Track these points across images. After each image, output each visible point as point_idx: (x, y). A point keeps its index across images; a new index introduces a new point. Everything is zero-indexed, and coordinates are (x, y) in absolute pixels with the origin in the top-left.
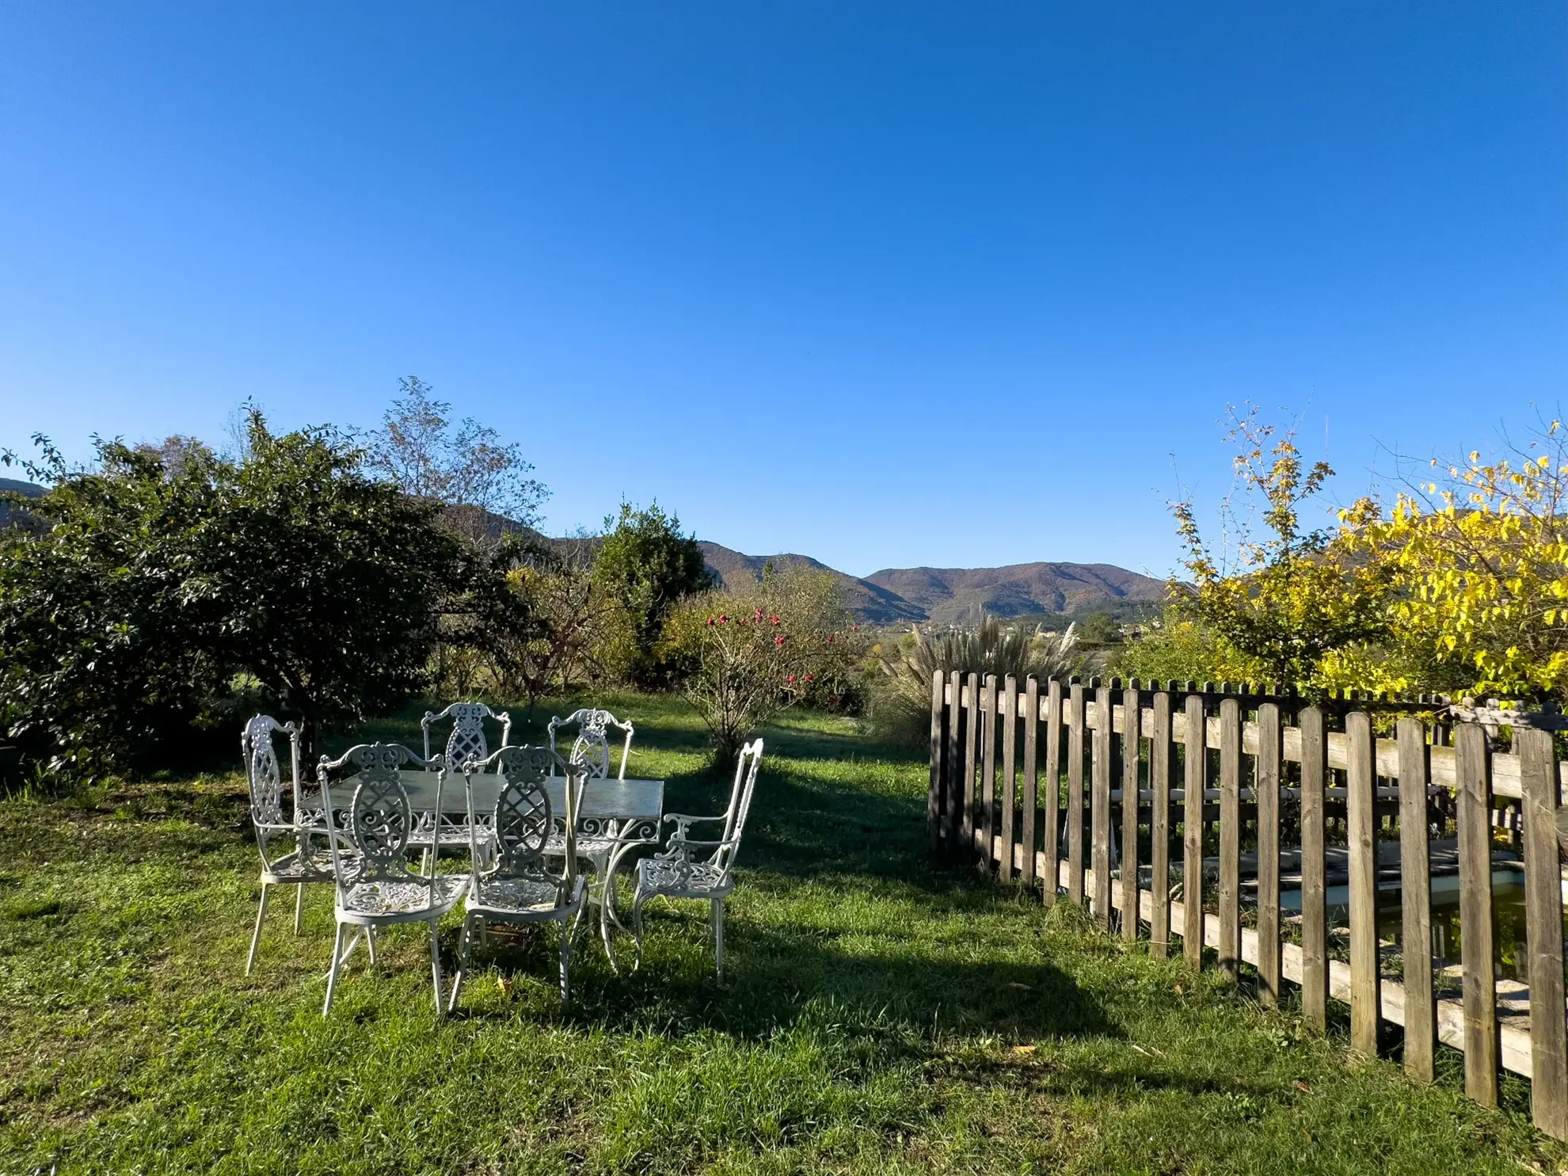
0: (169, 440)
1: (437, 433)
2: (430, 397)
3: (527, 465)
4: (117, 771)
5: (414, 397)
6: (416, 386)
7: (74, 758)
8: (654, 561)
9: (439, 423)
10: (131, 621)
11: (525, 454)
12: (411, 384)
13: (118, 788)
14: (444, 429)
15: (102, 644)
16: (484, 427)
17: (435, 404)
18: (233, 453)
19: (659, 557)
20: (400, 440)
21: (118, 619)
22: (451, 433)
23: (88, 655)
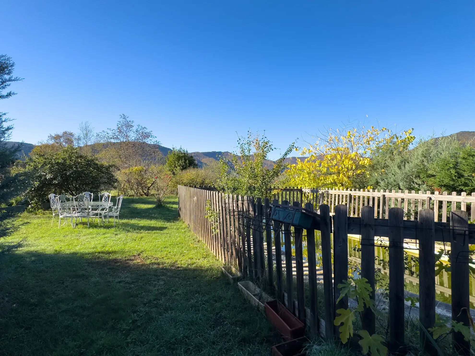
0: (64, 133)
1: (131, 129)
2: (128, 119)
3: (155, 137)
4: (41, 209)
5: (124, 119)
6: (124, 117)
7: (33, 205)
8: (180, 162)
9: (132, 126)
10: (38, 182)
11: (153, 134)
12: (123, 116)
13: (42, 212)
14: (133, 128)
15: (34, 186)
16: (143, 127)
17: (130, 121)
18: (81, 135)
19: (182, 161)
20: (120, 132)
21: (36, 181)
22: (134, 129)
23: (33, 188)
